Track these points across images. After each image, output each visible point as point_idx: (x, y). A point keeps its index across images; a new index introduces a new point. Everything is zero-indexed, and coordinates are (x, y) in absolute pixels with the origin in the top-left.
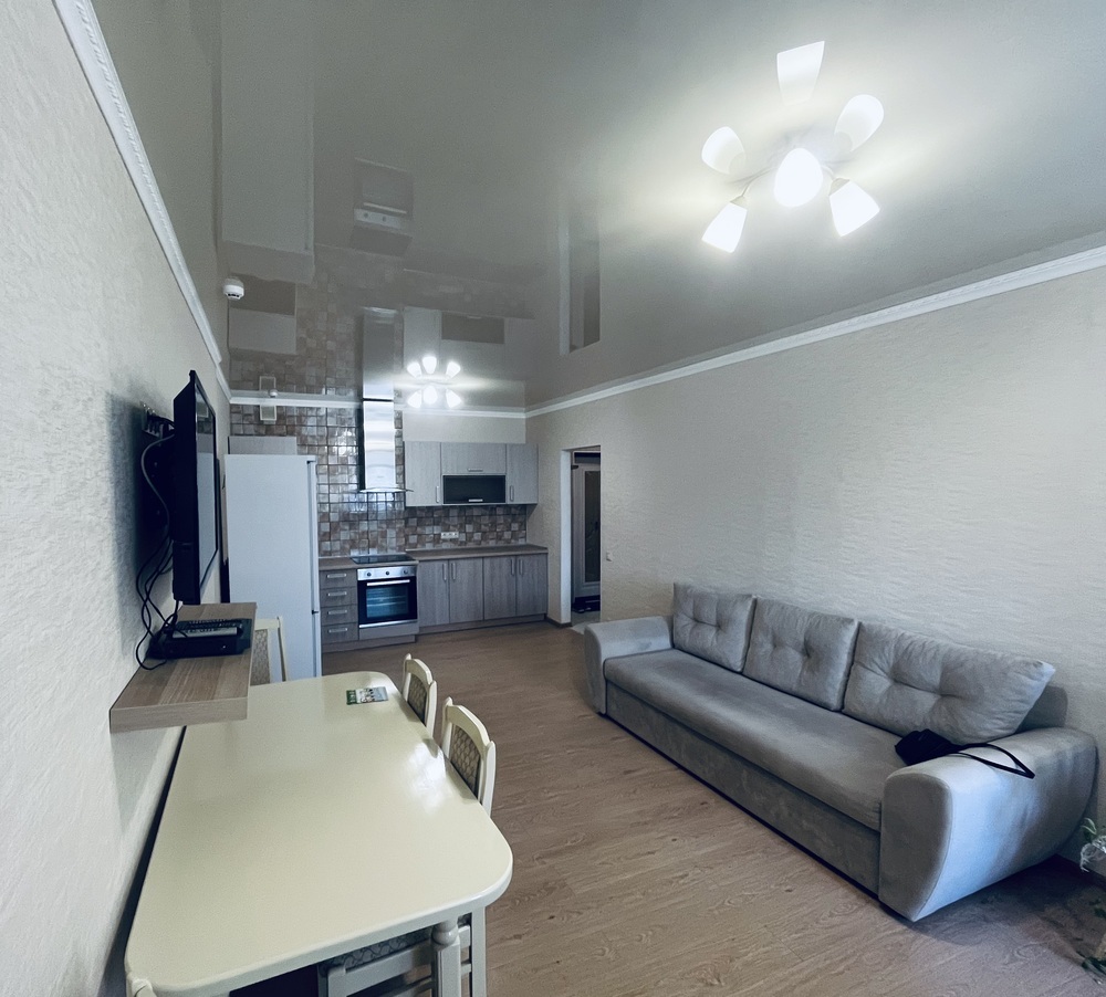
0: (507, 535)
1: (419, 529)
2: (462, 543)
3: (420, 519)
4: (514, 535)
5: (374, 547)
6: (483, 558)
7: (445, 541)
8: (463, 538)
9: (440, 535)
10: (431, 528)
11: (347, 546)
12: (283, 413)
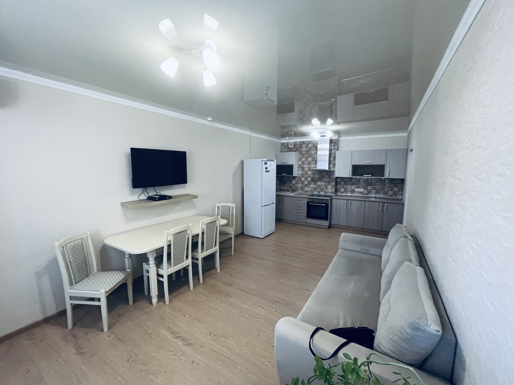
0: (391, 193)
1: (345, 186)
2: (365, 194)
3: (346, 182)
4: (395, 193)
5: (322, 191)
6: (365, 201)
7: (356, 192)
8: (366, 192)
9: (354, 189)
10: (350, 186)
11: (313, 190)
12: (295, 144)
